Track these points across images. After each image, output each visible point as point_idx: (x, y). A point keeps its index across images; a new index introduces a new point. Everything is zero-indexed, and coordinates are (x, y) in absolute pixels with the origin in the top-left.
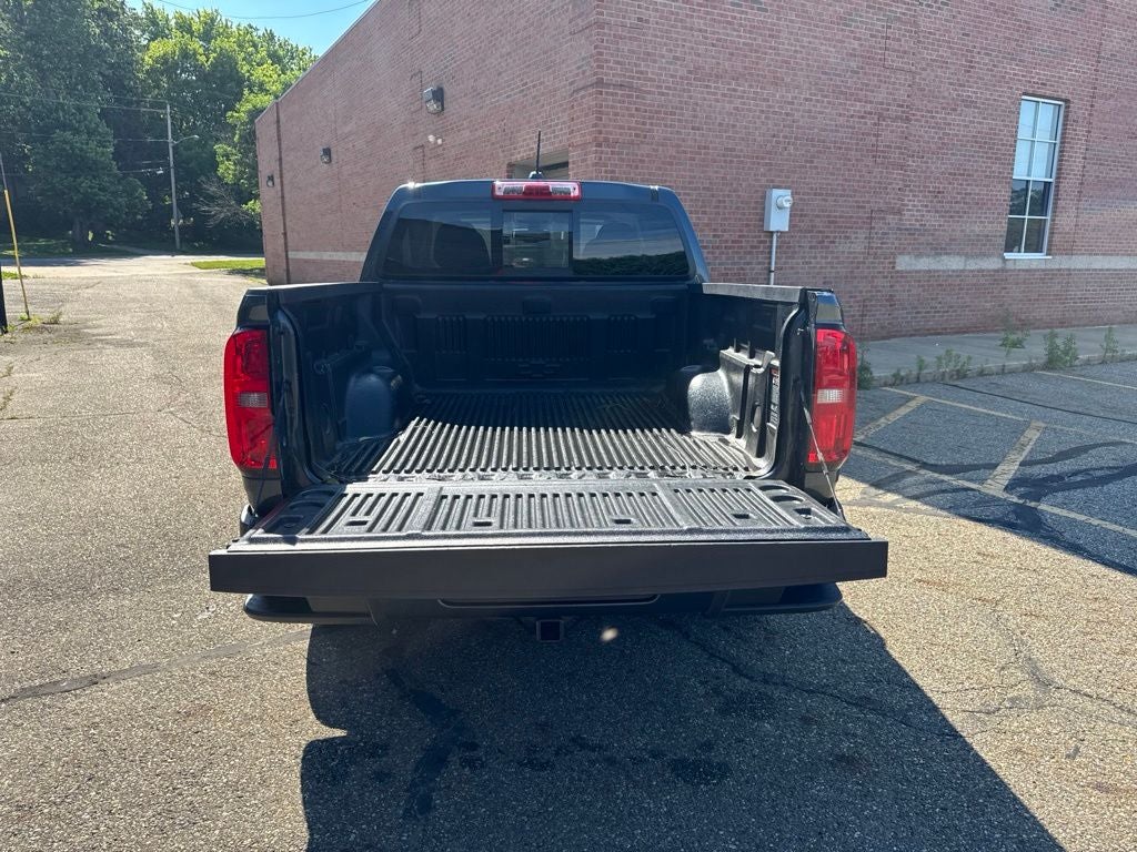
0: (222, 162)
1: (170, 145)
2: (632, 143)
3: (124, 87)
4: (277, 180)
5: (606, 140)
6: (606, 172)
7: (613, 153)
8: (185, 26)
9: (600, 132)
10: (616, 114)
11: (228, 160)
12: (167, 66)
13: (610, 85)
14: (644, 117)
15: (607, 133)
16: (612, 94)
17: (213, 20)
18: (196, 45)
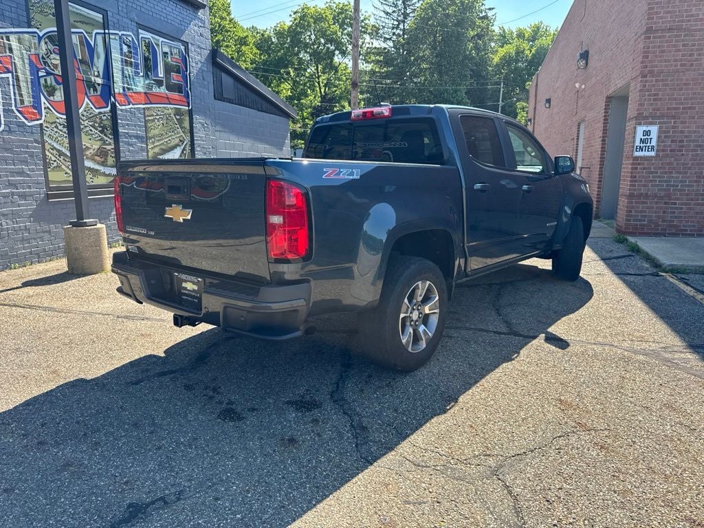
0: (520, 113)
1: (500, 105)
2: (677, 71)
3: (480, 76)
4: (532, 121)
5: (651, 72)
6: (649, 95)
7: (657, 81)
8: (521, 35)
9: (646, 67)
10: (663, 52)
11: (523, 111)
12: (507, 61)
13: (658, 30)
14: (692, 50)
15: (652, 67)
16: (660, 37)
17: (538, 28)
18: (526, 45)
